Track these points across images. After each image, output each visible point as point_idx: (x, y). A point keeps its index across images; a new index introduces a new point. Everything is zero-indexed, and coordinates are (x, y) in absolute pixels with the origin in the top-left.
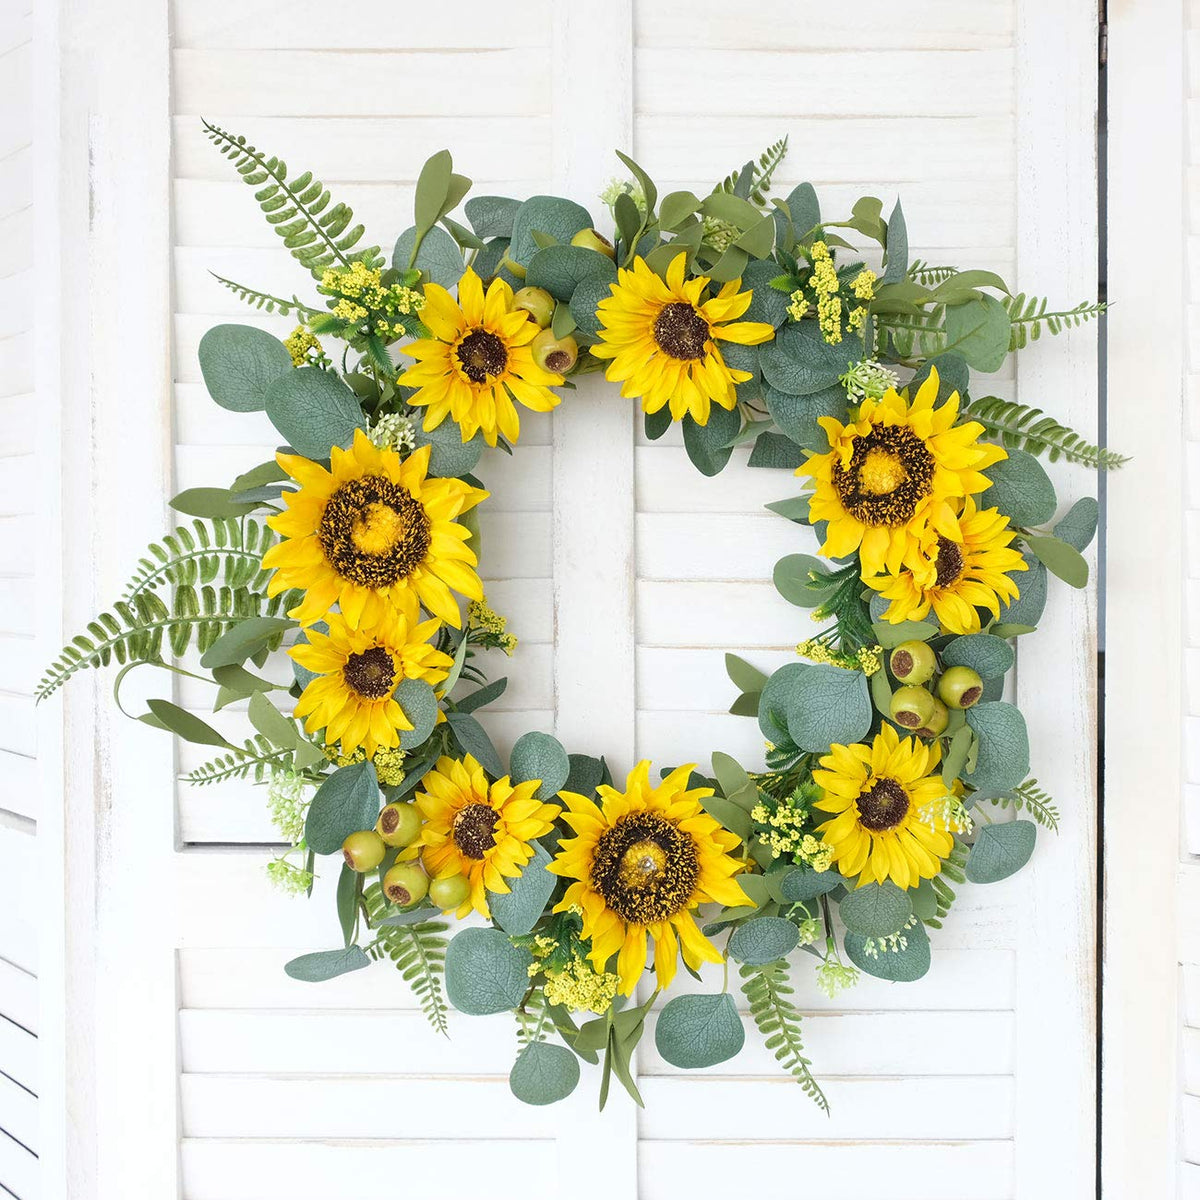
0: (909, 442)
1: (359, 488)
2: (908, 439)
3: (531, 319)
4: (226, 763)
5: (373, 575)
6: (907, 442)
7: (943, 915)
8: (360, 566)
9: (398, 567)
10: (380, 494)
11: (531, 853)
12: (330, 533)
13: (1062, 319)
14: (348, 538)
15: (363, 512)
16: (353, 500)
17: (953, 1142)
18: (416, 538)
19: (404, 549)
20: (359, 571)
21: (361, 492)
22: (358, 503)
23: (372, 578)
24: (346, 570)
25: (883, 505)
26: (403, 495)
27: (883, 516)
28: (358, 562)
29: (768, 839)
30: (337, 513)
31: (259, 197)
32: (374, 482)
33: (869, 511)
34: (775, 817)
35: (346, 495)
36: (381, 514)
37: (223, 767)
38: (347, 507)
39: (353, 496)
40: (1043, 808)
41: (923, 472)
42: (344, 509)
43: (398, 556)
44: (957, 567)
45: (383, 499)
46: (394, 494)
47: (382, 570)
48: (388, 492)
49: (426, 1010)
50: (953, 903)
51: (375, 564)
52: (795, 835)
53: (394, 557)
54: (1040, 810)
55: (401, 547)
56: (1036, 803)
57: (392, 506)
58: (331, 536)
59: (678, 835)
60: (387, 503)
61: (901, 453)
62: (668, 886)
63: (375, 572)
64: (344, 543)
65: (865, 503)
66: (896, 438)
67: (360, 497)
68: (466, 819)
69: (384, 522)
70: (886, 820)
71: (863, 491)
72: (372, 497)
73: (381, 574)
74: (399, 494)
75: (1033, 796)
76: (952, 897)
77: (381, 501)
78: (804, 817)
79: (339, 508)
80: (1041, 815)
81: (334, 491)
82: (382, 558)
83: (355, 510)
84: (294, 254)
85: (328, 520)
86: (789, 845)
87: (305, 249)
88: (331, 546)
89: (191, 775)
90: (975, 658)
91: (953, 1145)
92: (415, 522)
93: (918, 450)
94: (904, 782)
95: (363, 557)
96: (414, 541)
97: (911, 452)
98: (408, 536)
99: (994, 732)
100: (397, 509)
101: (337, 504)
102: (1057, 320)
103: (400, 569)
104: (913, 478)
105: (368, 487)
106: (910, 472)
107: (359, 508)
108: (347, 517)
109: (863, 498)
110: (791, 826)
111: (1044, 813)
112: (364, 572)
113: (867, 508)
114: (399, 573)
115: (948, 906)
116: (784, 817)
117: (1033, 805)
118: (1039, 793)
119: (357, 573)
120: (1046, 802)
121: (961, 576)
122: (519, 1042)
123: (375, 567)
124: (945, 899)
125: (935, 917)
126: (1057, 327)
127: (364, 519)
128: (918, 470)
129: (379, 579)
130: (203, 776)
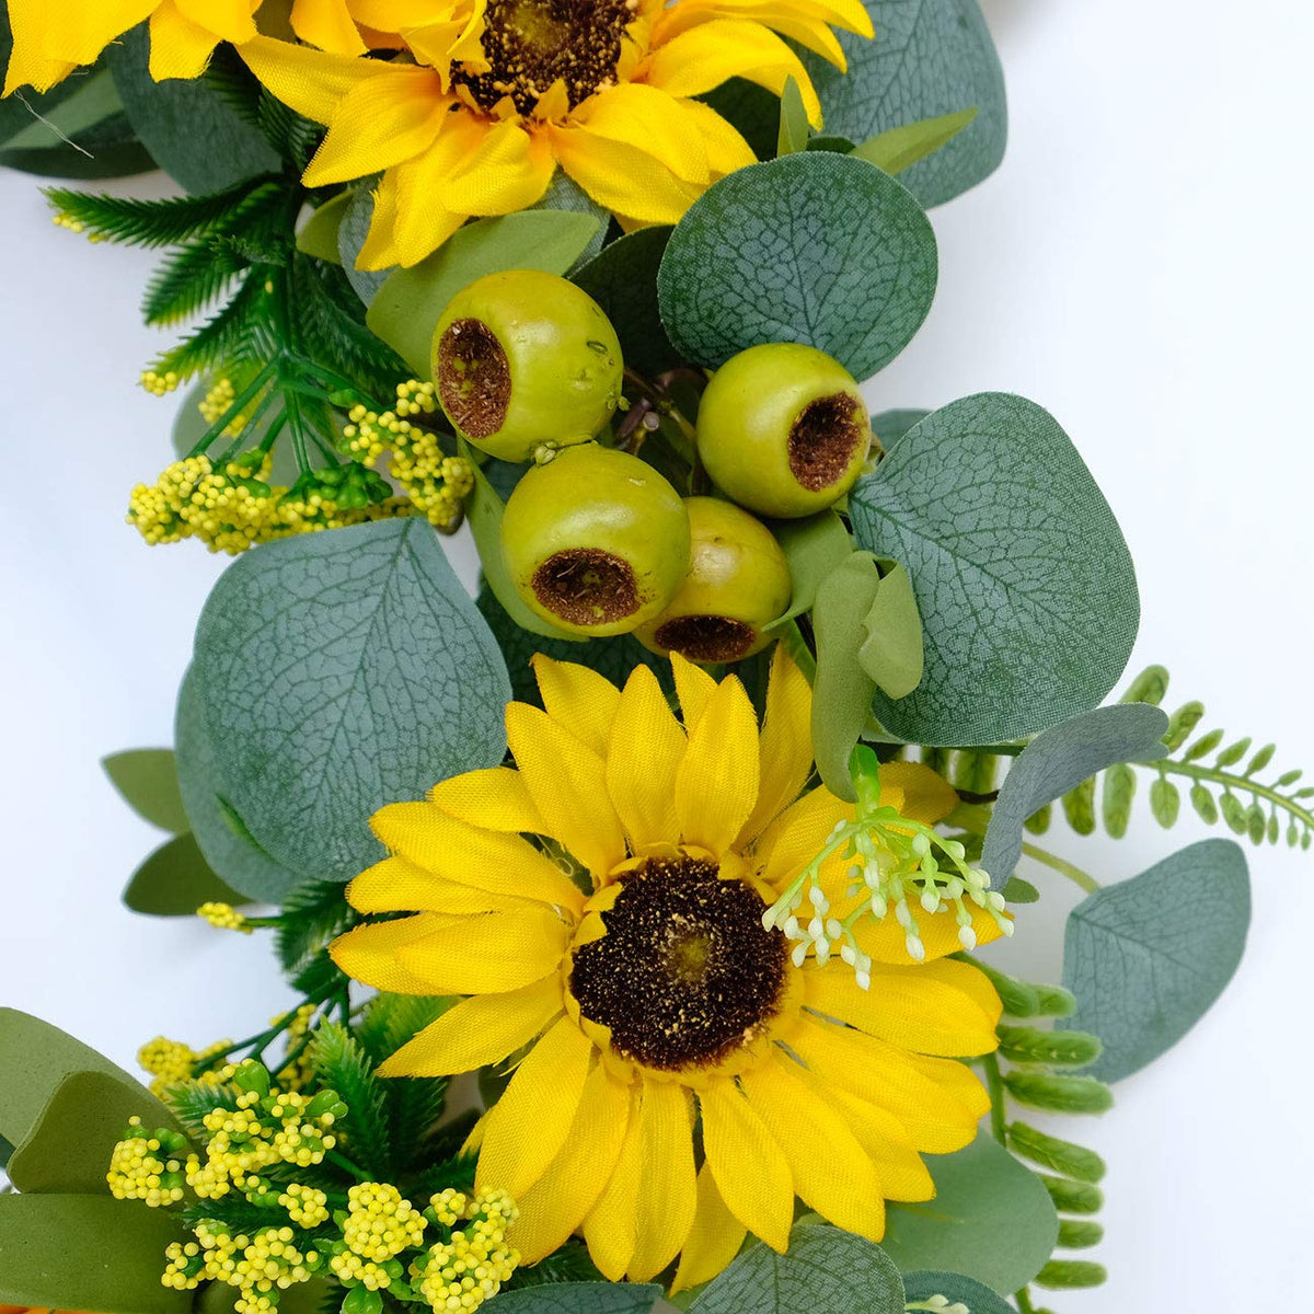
7: (1088, 1237)
29: (197, 1263)
34: (204, 1161)
40: (1258, 790)
50: (1105, 1186)
52: (308, 1205)
54: (1244, 798)
56: (1227, 780)
70: (719, 1009)
75: (1208, 761)
76: (1090, 1167)
78: (328, 1119)
80: (1257, 815)
86: (291, 1253)
90: (793, 295)
94: (722, 848)
99: (965, 523)
110: (281, 1175)
111: (1265, 805)
115: (1090, 1203)
116: (236, 1145)
117: (1216, 790)
118: (1224, 745)
120: (1258, 764)
124: (1071, 1183)
125: (1061, 1254)
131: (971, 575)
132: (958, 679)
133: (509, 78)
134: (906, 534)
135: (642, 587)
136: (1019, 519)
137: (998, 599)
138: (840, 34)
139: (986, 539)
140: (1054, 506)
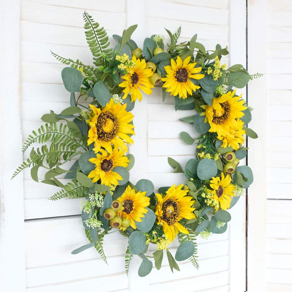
1: (105, 114)
2: (227, 104)
3: (152, 70)
4: (60, 194)
10: (110, 116)
11: (147, 211)
12: (98, 127)
13: (253, 76)
17: (216, 273)
20: (105, 137)
21: (106, 116)
24: (102, 137)
25: (220, 119)
27: (220, 122)
28: (105, 135)
29: (207, 201)
30: (100, 121)
31: (86, 33)
32: (108, 113)
34: (207, 196)
35: (102, 116)
36: (109, 121)
37: (59, 195)
39: (104, 117)
42: (102, 120)
49: (103, 258)
57: (112, 120)
59: (177, 203)
62: (177, 216)
64: (102, 130)
65: (217, 119)
68: (125, 203)
69: (109, 124)
70: (220, 195)
71: (216, 116)
72: (108, 117)
74: (114, 116)
82: (111, 134)
84: (91, 49)
85: (98, 123)
86: (211, 202)
87: (94, 48)
88: (99, 130)
89: (51, 198)
91: (217, 274)
95: (106, 133)
100: (114, 120)
101: (100, 119)
102: (252, 77)
107: (105, 120)
113: (217, 120)
122: (125, 263)
123: (109, 136)
126: (252, 78)
127: (106, 122)
130: (54, 198)
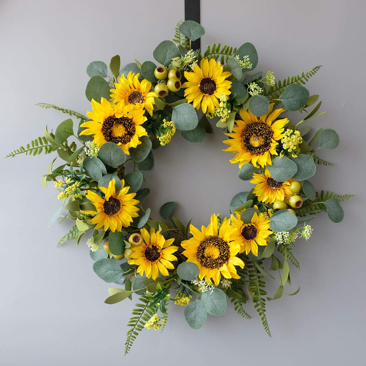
0: (105, 128)
1: (202, 261)
2: (104, 129)
5: (225, 249)
6: (105, 129)
8: (223, 253)
9: (220, 243)
10: (201, 255)
12: (217, 265)
14: (216, 260)
15: (208, 258)
16: (205, 262)
18: (210, 241)
19: (214, 243)
20: (225, 253)
21: (202, 260)
22: (206, 260)
23: (226, 249)
24: (226, 257)
25: (126, 125)
26: (200, 248)
27: (129, 123)
28: (222, 254)
30: (211, 265)
32: (199, 257)
33: (130, 128)
35: (205, 264)
36: (207, 253)
38: (208, 263)
41: (111, 120)
42: (209, 263)
43: (217, 244)
44: (134, 93)
45: (202, 254)
46: (200, 251)
47: (222, 247)
48: (200, 253)
51: (221, 249)
53: (218, 245)
55: (214, 244)
57: (204, 250)
58: (218, 264)
60: (203, 252)
61: (109, 129)
63: (224, 249)
64: (218, 260)
65: (129, 130)
66: (106, 132)
67: (204, 260)
70: (211, 82)
71: (126, 133)
72: (203, 256)
73: (224, 247)
74: (199, 250)
77: (204, 254)
79: (209, 265)
81: (205, 268)
82: (219, 248)
83: (208, 260)
85: (214, 267)
88: (220, 263)
90: (151, 73)
92: (206, 242)
93: (106, 125)
95: (221, 253)
96: (212, 241)
97: (107, 126)
98: (210, 243)
99: (164, 56)
100: (204, 249)
101: (208, 266)
103: (221, 242)
104: (114, 121)
105: (200, 259)
106: (113, 123)
107: (207, 259)
108: (211, 262)
109: (128, 132)
112: (225, 251)
114: (222, 242)
118: (176, 32)
119: (225, 254)
120: (177, 29)
121: (135, 90)
127: (209, 257)
128: (111, 121)
129: (225, 247)
131: (167, 55)
132: (175, 53)
133: (142, 99)
134: (166, 61)
135: (177, 81)
136: (162, 52)
137: (168, 52)
138: (132, 74)
139: (164, 54)
140: (160, 49)
